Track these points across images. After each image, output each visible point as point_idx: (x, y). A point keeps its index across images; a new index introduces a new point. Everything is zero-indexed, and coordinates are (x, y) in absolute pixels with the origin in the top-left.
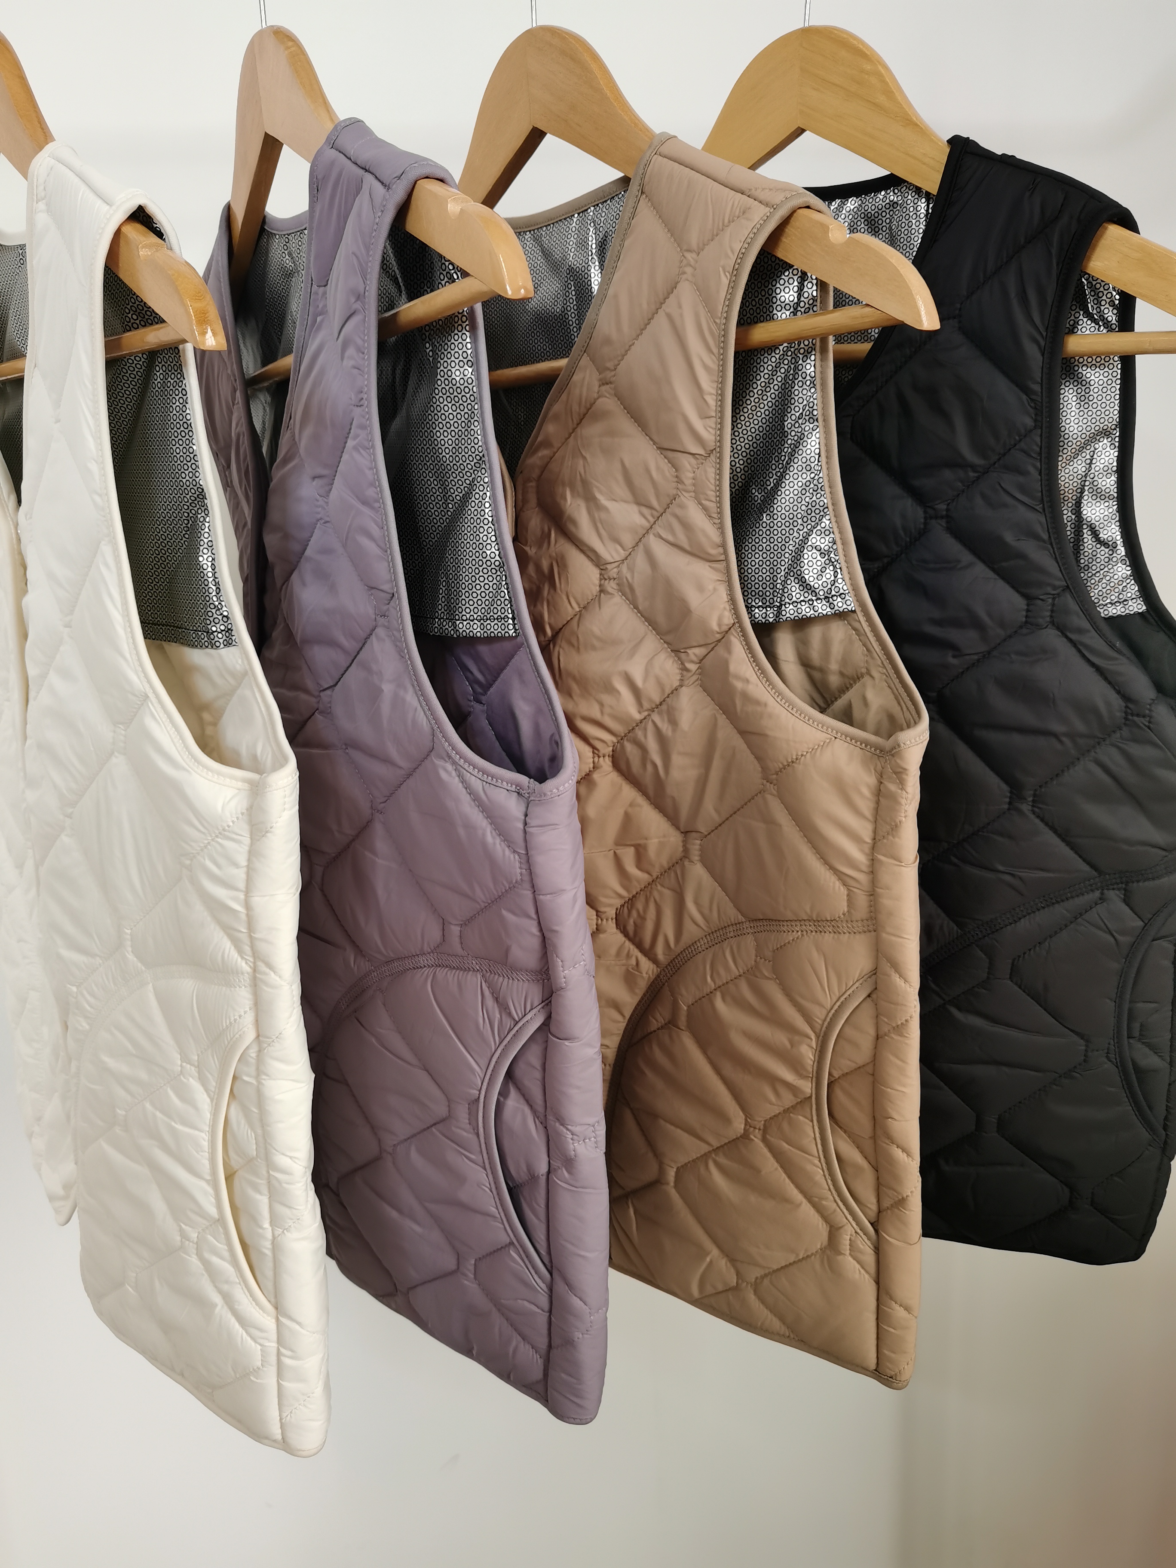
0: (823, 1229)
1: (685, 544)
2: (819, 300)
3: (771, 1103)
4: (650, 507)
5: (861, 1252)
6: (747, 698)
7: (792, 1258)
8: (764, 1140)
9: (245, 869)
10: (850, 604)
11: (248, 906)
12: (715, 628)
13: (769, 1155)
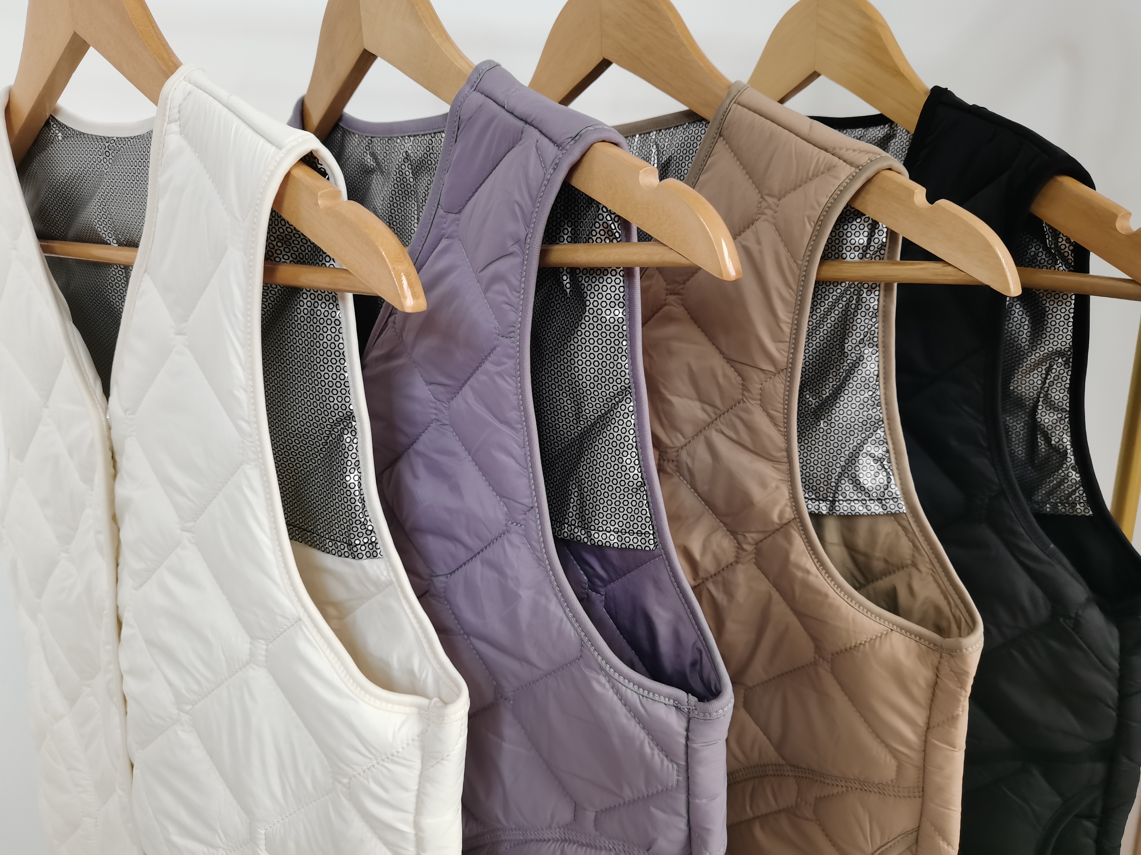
1: (749, 444)
4: (713, 406)
10: (902, 507)
11: (417, 826)
12: (777, 521)
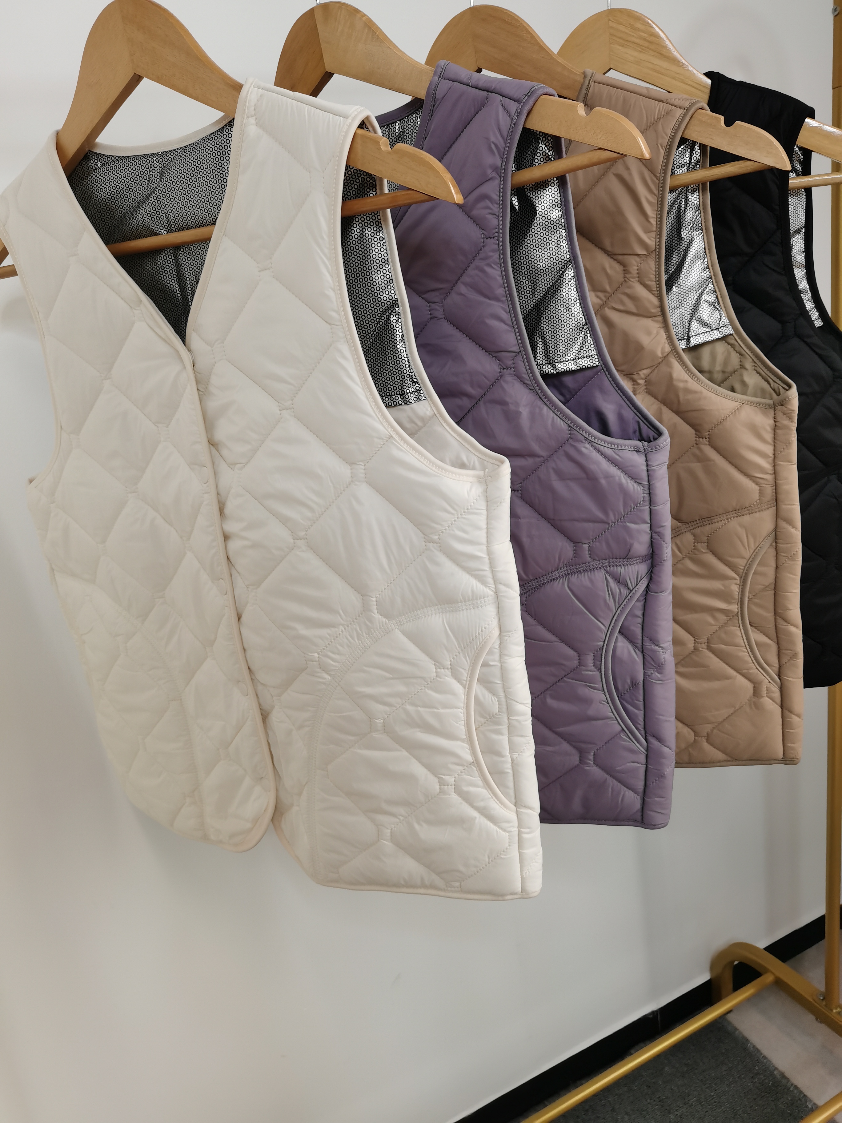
0: (750, 686)
1: (635, 311)
2: (701, 161)
3: (712, 625)
4: (604, 291)
5: (773, 692)
6: (687, 391)
7: (731, 710)
8: (709, 648)
9: (485, 530)
10: (729, 330)
11: (489, 553)
12: (660, 355)
13: (712, 656)
